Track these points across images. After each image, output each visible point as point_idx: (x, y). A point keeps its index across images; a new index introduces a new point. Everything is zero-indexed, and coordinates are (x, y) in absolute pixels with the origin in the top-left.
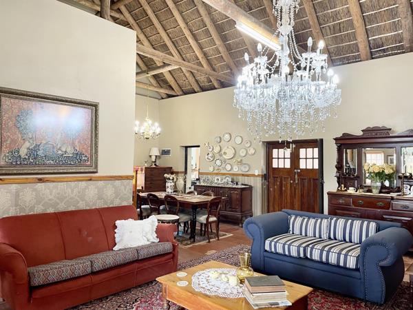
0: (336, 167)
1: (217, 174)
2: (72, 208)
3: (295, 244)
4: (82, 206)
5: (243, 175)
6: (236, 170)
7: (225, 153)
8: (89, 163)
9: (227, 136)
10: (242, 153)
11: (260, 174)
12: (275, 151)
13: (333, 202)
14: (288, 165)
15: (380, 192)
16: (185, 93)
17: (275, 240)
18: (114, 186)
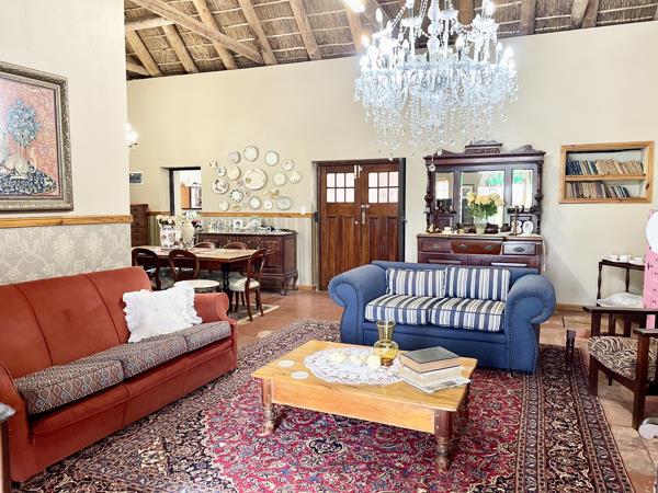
0: (427, 200)
1: (235, 215)
2: (32, 277)
3: (412, 306)
4: (50, 272)
5: (281, 215)
6: (268, 207)
7: (249, 180)
8: (56, 193)
9: (251, 153)
10: (279, 179)
11: (310, 212)
12: (330, 177)
13: (424, 249)
14: (351, 198)
15: (486, 232)
16: (164, 73)
17: (381, 304)
18: (100, 235)
